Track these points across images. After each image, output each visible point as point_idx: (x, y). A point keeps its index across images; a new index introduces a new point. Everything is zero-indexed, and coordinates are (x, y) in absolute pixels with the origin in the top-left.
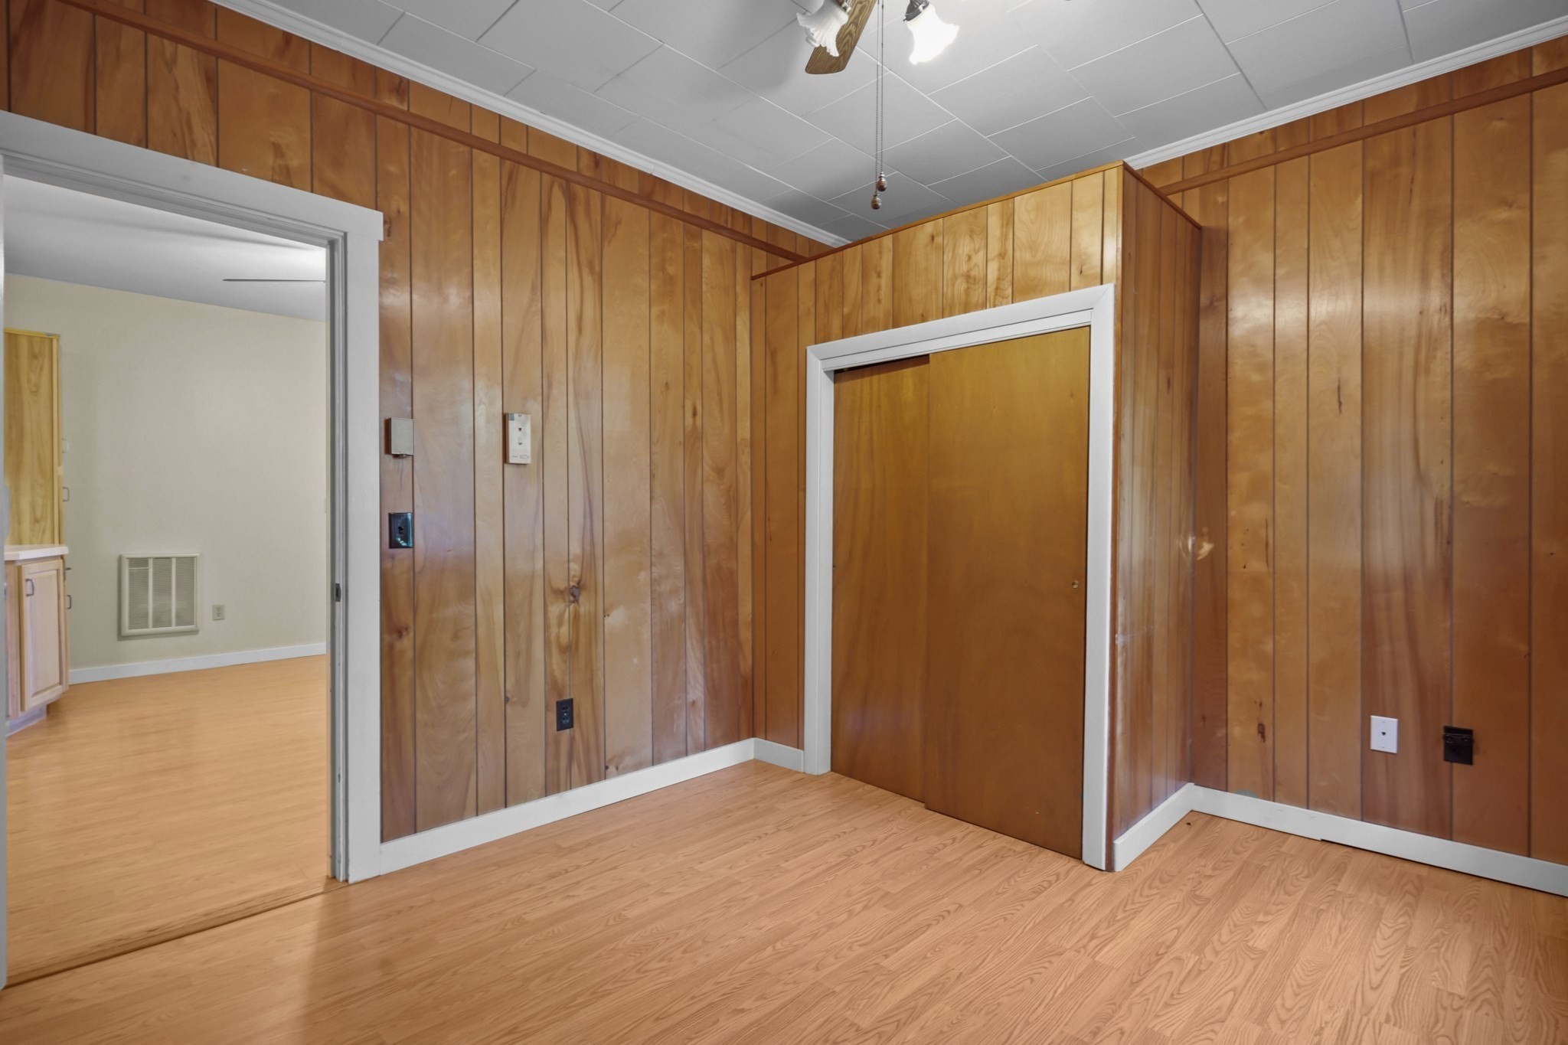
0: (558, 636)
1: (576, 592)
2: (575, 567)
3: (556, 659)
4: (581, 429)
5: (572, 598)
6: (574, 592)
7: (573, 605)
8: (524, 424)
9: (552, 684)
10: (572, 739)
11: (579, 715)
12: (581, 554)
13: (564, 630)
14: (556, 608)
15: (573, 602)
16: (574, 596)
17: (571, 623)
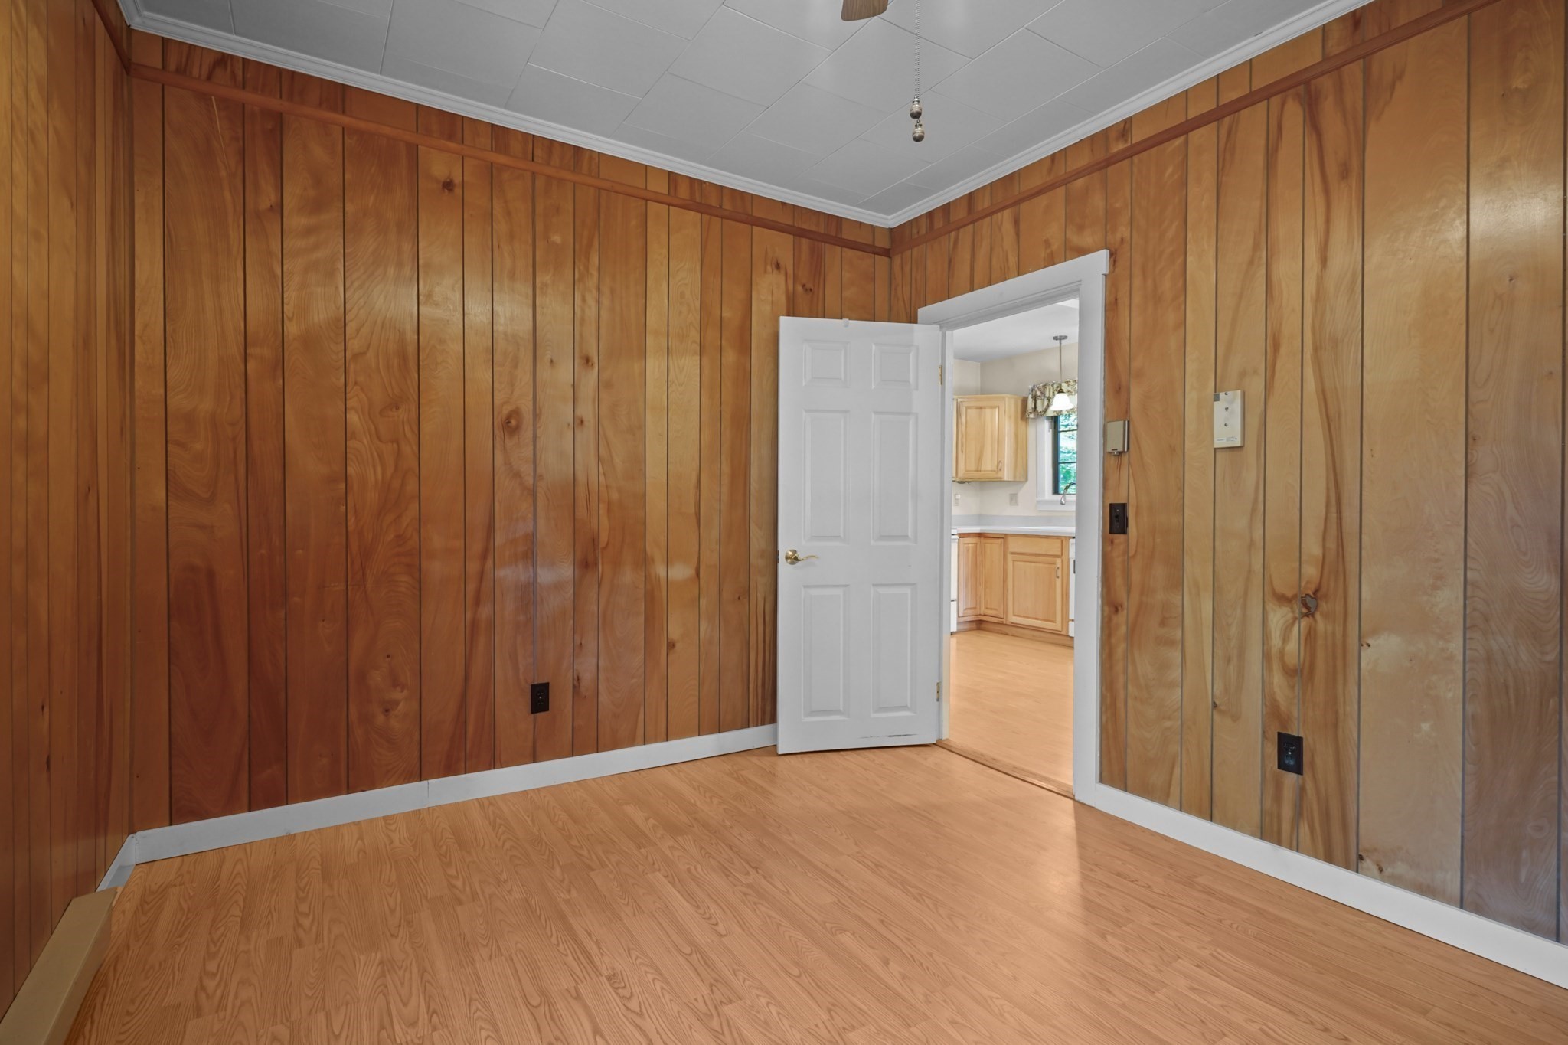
0: (1282, 654)
1: (1311, 603)
2: (1311, 572)
3: (1278, 679)
4: (1323, 392)
5: (1305, 610)
6: (1308, 603)
7: (1306, 619)
8: (1232, 402)
9: (1273, 710)
10: (1302, 790)
11: (1312, 763)
12: (1321, 555)
13: (1292, 646)
14: (1279, 617)
15: (1307, 615)
16: (1308, 608)
17: (1302, 642)
